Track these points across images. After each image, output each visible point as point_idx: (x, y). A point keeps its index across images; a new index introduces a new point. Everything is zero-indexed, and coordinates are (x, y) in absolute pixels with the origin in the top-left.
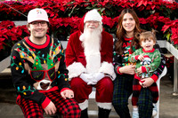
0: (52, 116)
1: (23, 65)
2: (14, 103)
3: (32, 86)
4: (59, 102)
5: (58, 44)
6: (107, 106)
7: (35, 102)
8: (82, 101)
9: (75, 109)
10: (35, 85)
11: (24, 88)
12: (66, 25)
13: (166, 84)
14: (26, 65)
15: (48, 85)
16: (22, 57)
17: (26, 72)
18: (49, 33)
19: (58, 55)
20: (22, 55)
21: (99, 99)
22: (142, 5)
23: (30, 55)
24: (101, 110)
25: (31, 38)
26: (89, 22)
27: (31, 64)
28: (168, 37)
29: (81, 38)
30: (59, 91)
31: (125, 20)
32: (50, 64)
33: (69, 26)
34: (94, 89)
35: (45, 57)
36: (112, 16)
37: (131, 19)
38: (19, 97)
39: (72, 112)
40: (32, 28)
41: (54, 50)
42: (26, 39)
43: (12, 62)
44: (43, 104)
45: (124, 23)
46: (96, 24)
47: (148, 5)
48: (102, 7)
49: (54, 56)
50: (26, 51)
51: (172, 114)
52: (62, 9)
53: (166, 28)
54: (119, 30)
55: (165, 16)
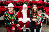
0: (14, 31)
1: (7, 18)
2: (4, 27)
3: (9, 23)
4: (16, 27)
5: (16, 13)
6: (28, 29)
7: (10, 27)
8: (22, 27)
9: (20, 29)
10: (10, 23)
11: (7, 24)
12: (18, 8)
13: (43, 24)
14: (8, 18)
15: (13, 23)
16: (7, 16)
17: (8, 20)
18: (14, 10)
19: (16, 16)
20: (7, 15)
21: (26, 27)
22: (39, 3)
23: (9, 15)
24: (27, 30)
25: (9, 11)
26: (24, 7)
27: (9, 18)
28: (45, 12)
29: (22, 11)
30: (16, 25)
31: (34, 7)
32: (14, 18)
33: (19, 8)
34: (25, 24)
35: (13, 16)
36: (30, 6)
37: (36, 7)
38: (6, 26)
39: (19, 30)
40: (9, 8)
41: (15, 14)
42: (8, 11)
43: (4, 17)
44: (12, 28)
45: (34, 8)
46: (26, 8)
47: (40, 3)
48: (28, 3)
49: (15, 16)
50: (8, 14)
51: (45, 31)
52: (17, 4)
53: (44, 9)
54: (32, 10)
55: (44, 6)
